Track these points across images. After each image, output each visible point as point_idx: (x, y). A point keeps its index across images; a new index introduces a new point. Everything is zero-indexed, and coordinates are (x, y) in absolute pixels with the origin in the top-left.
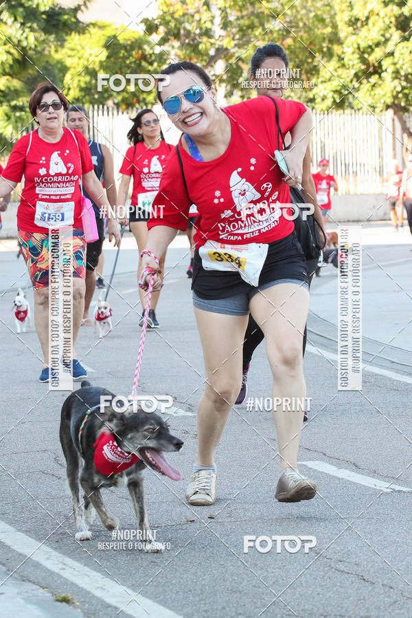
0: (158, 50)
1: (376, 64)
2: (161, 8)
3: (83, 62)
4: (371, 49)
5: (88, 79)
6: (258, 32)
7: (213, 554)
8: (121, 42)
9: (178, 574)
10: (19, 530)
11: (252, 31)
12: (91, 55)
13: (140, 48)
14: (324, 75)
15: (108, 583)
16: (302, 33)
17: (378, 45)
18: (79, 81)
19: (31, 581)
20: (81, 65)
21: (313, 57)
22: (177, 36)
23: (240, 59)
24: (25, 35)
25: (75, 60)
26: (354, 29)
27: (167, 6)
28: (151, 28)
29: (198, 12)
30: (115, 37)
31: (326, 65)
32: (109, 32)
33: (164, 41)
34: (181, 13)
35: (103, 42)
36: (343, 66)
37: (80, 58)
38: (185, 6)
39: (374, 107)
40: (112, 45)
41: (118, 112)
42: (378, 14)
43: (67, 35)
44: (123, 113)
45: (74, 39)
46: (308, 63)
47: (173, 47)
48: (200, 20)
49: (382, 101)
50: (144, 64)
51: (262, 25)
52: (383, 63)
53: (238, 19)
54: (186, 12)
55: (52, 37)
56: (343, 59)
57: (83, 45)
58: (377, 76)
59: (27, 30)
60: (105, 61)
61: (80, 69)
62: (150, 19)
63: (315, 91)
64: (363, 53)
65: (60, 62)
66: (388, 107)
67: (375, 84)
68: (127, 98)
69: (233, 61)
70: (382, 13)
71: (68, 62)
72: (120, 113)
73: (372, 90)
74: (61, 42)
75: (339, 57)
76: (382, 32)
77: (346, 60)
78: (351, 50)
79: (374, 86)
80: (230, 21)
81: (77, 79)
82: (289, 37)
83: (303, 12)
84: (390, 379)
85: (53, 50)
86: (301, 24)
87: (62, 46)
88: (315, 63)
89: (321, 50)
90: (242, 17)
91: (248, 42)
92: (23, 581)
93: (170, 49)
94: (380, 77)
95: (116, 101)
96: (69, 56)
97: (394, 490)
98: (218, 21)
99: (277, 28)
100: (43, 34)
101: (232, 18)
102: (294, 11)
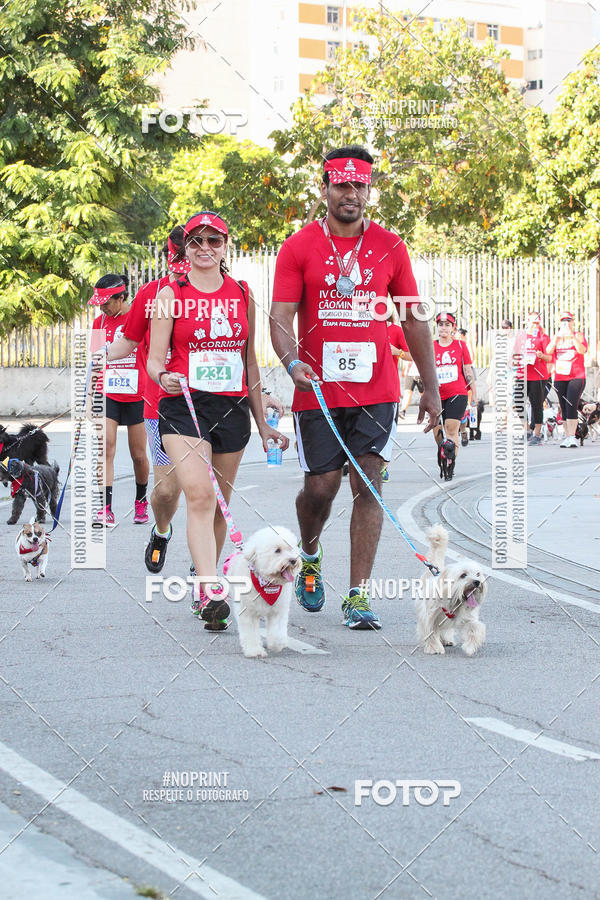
0: (291, 173)
1: (578, 198)
2: (297, 118)
3: (194, 186)
4: (571, 177)
5: (199, 208)
6: (424, 152)
7: (347, 837)
8: (245, 161)
9: (301, 863)
10: (94, 800)
11: (417, 151)
12: (204, 177)
13: (269, 169)
14: (510, 210)
15: (208, 872)
16: (481, 156)
17: (580, 173)
18: (188, 211)
19: (106, 868)
20: (191, 191)
21: (496, 187)
22: (317, 156)
23: (398, 187)
24: (118, 152)
25: (184, 184)
26: (550, 152)
27: (305, 116)
28: (283, 144)
29: (345, 125)
30: (236, 154)
31: (513, 197)
32: (229, 149)
33: (300, 161)
34: (323, 125)
35: (220, 161)
36: (535, 199)
37: (190, 182)
38: (328, 117)
39: (573, 254)
40: (232, 165)
41: (238, 253)
42: (581, 133)
43: (174, 151)
44: (244, 255)
45: (183, 157)
46: (488, 194)
47: (312, 169)
48: (349, 135)
49: (584, 246)
50: (274, 191)
51: (429, 143)
52: (586, 196)
53: (397, 135)
54: (329, 123)
55: (154, 154)
56: (535, 190)
57: (195, 164)
58: (578, 214)
59: (121, 145)
60: (222, 186)
61: (190, 195)
62: (283, 132)
63: (496, 231)
64: (560, 183)
65: (163, 186)
66: (592, 254)
67: (576, 223)
68: (250, 235)
69: (390, 189)
70: (586, 133)
71: (175, 187)
72: (241, 254)
73: (572, 231)
74: (166, 161)
75: (529, 187)
76: (586, 156)
77: (538, 192)
78: (545, 178)
79: (574, 226)
80: (388, 137)
81: (186, 208)
82: (464, 160)
83: (483, 127)
84: (587, 612)
85: (155, 170)
86: (480, 144)
87: (167, 165)
88: (498, 195)
89: (506, 178)
90: (404, 132)
91: (411, 165)
92: (97, 867)
93: (308, 172)
94: (582, 214)
95: (236, 239)
96: (175, 179)
97: (588, 758)
98: (371, 136)
99: (448, 148)
100: (143, 150)
101: (390, 134)
102: (472, 126)
